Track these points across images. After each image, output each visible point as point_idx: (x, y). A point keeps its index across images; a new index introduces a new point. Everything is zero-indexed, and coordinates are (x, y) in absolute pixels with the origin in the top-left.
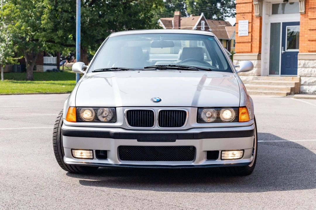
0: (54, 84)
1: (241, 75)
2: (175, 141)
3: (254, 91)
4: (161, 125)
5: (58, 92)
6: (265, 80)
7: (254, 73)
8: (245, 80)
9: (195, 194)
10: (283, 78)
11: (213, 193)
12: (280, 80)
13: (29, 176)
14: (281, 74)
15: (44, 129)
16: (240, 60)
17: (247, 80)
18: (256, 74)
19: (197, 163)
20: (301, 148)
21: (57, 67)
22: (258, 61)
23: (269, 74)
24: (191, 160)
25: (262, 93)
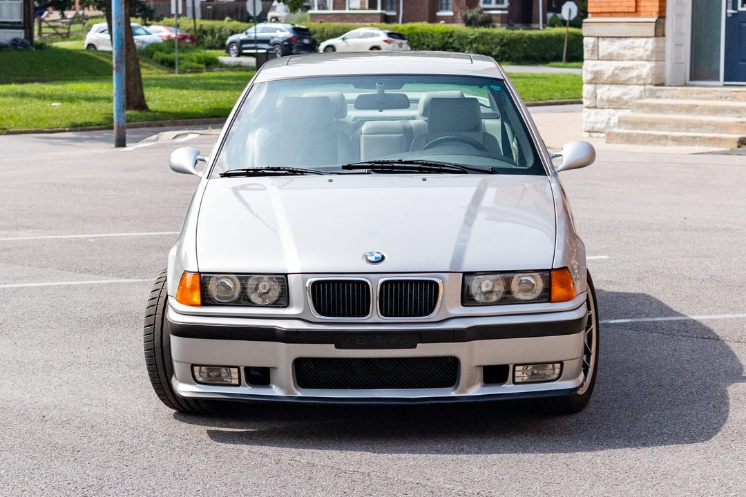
0: (23, 95)
1: (607, 84)
2: (415, 347)
3: (644, 132)
4: (384, 312)
5: (42, 127)
6: (678, 98)
7: (644, 75)
8: (617, 98)
9: (457, 459)
10: (731, 92)
11: (495, 456)
12: (721, 97)
13: (94, 423)
14: (725, 80)
15: (75, 288)
16: (602, 37)
17: (626, 98)
18: (650, 81)
19: (463, 391)
20: (713, 339)
21: (26, 34)
22: (656, 41)
23: (691, 79)
24: (450, 387)
25: (666, 137)
